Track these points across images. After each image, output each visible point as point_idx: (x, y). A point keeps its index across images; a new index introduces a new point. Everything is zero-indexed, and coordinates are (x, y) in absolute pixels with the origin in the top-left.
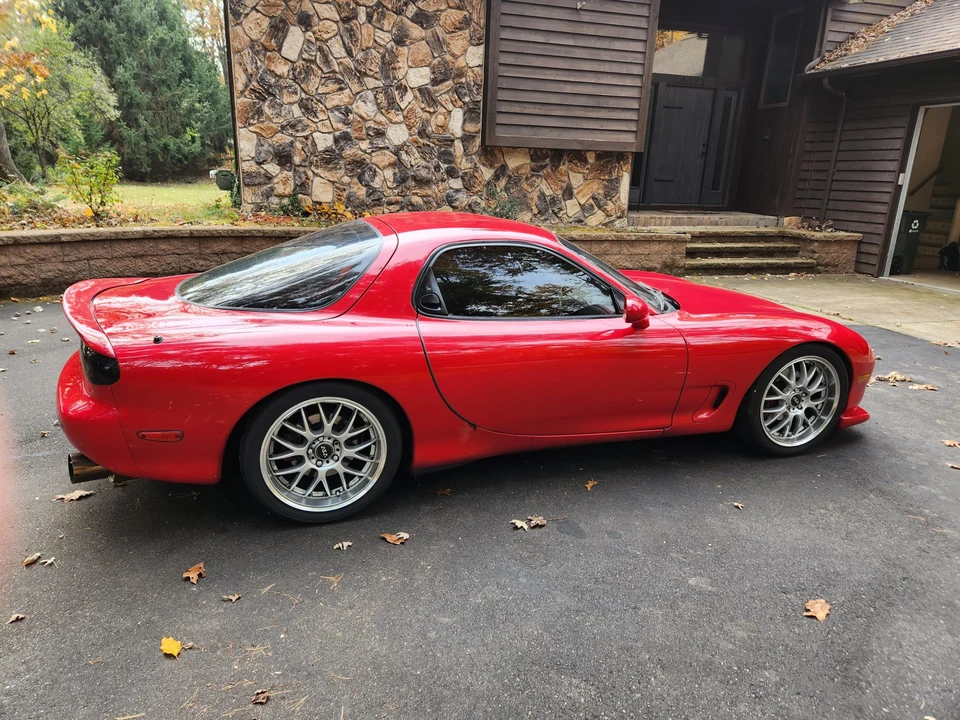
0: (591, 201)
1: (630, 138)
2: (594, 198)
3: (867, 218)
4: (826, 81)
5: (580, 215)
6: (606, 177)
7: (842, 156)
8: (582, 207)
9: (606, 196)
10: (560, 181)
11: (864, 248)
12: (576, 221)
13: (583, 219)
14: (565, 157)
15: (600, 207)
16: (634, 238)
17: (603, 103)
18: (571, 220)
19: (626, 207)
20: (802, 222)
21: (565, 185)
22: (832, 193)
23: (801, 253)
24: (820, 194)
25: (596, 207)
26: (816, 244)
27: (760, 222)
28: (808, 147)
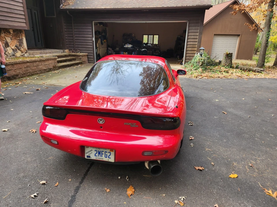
0: (15, 47)
1: (24, 25)
2: (16, 46)
3: (88, 49)
4: (68, 12)
5: (13, 53)
6: (19, 39)
7: (76, 33)
8: (13, 50)
9: (20, 45)
10: (3, 40)
11: (89, 57)
12: (12, 55)
13: (14, 54)
14: (2, 31)
15: (19, 49)
16: (45, 59)
17: (12, 11)
18: (11, 55)
19: (27, 49)
20: (69, 51)
21: (5, 42)
22: (76, 43)
23: (77, 59)
24: (72, 43)
25: (18, 50)
26: (81, 57)
27: (60, 51)
28: (65, 30)
